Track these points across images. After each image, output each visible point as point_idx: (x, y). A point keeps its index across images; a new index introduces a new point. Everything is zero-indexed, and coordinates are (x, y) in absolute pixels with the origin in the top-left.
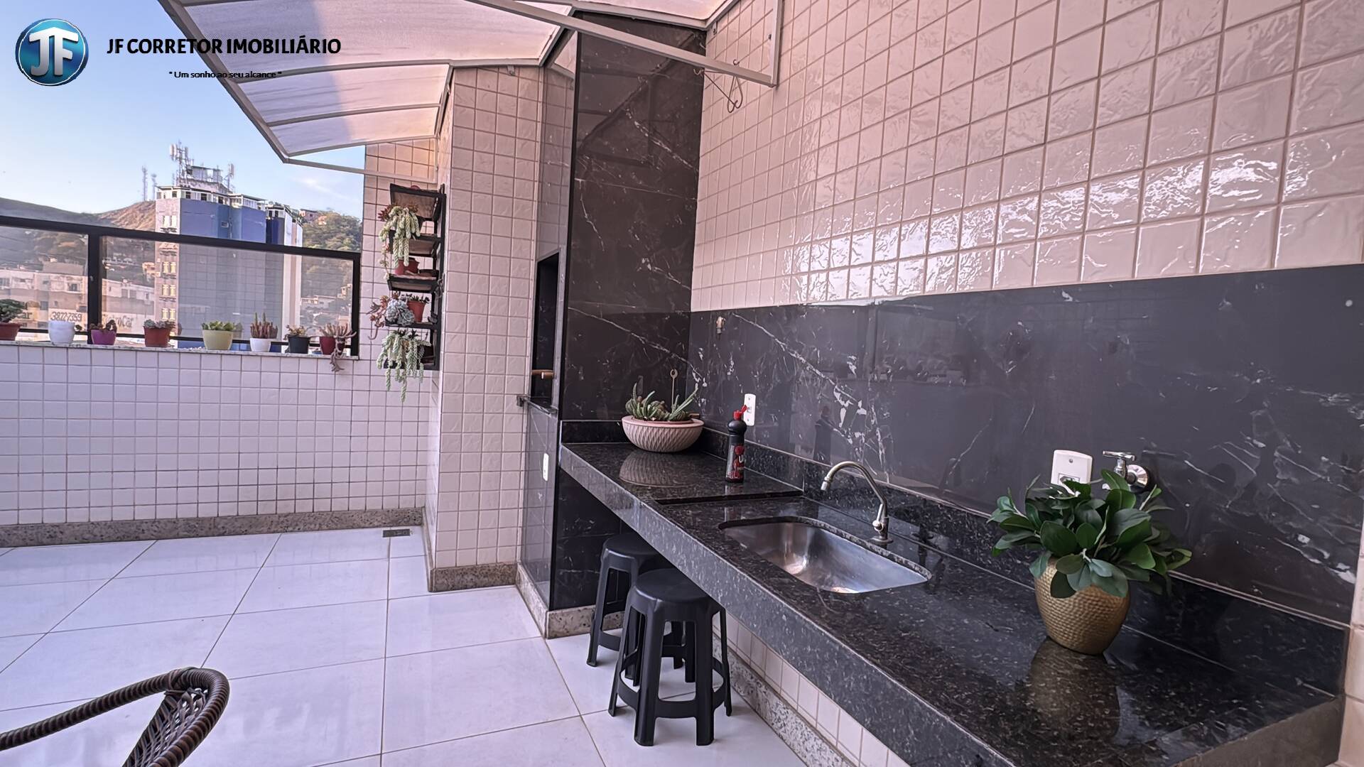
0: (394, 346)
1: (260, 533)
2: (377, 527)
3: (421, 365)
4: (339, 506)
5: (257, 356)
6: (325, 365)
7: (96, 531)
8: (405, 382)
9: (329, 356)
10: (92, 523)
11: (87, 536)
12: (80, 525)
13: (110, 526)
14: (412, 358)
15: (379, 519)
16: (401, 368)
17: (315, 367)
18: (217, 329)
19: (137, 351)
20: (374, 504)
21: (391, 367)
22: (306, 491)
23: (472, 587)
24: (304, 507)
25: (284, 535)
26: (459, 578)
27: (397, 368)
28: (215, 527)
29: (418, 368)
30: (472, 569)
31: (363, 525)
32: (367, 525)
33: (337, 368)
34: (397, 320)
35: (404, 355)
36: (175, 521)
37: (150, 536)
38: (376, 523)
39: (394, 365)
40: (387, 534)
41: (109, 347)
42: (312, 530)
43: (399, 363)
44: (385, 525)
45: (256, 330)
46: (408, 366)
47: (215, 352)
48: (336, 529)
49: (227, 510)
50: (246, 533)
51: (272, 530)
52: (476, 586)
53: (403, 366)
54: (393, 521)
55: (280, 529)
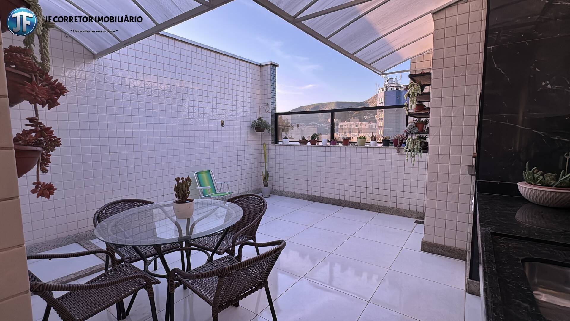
0: (410, 143)
1: (373, 211)
2: (414, 218)
3: (422, 151)
4: (400, 206)
5: (372, 148)
6: (395, 151)
7: (331, 201)
8: (414, 158)
9: (396, 147)
10: (330, 198)
11: (329, 202)
12: (328, 198)
13: (334, 200)
14: (417, 147)
15: (415, 215)
16: (413, 152)
17: (391, 151)
18: (361, 139)
19: (340, 147)
20: (413, 208)
21: (408, 152)
22: (387, 199)
23: (441, 255)
24: (387, 205)
25: (379, 213)
26: (435, 248)
27: (411, 152)
28: (360, 206)
29: (420, 152)
30: (442, 246)
31: (408, 216)
32: (410, 217)
33: (399, 152)
34: (411, 132)
35: (414, 146)
36: (349, 202)
37: (343, 205)
38: (413, 216)
39: (410, 151)
40: (416, 222)
41: (334, 146)
42: (389, 214)
43: (412, 150)
44: (417, 218)
45: (372, 138)
46: (416, 151)
47: (360, 146)
48: (398, 215)
49: (363, 201)
50: (368, 210)
51: (377, 211)
52: (443, 255)
53: (413, 151)
54: (421, 217)
55: (379, 211)
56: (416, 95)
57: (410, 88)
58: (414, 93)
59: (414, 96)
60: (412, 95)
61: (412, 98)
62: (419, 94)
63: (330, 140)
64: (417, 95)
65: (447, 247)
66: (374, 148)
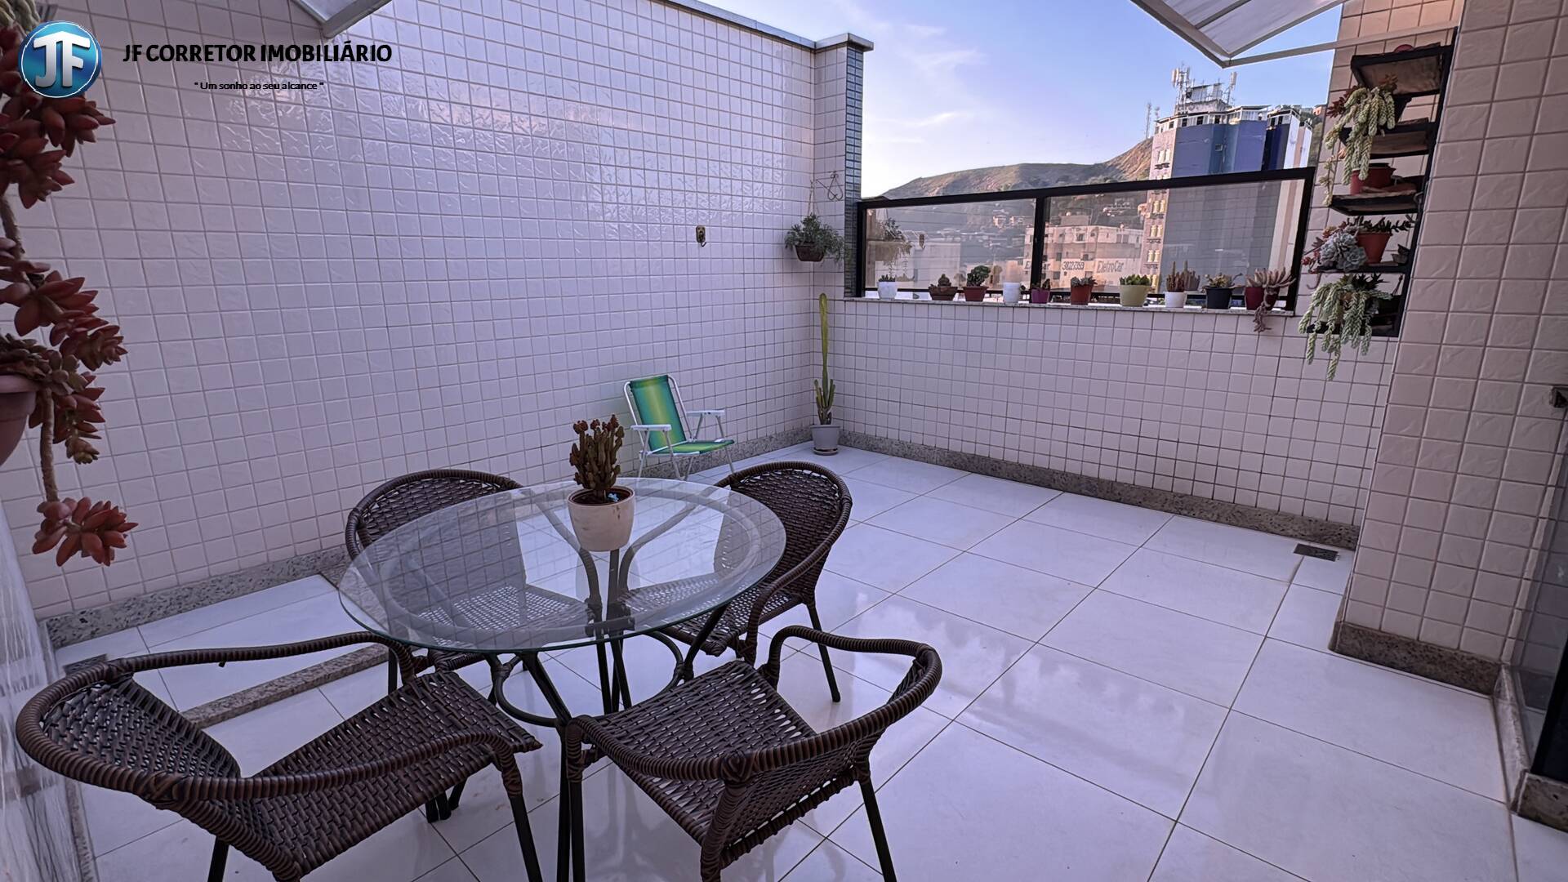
0: (1327, 301)
1: (1153, 508)
2: (1291, 536)
3: (1369, 329)
4: (1245, 499)
5: (1169, 312)
6: (1248, 325)
7: (1022, 472)
8: (1338, 352)
9: (1254, 312)
10: (1020, 465)
11: (1016, 475)
12: (1012, 464)
13: (1031, 470)
14: (1353, 318)
15: (1296, 527)
16: (1334, 333)
17: (1237, 322)
18: (1132, 284)
19: (1062, 309)
20: (1291, 506)
21: (1318, 332)
22: (1207, 474)
23: (1403, 669)
24: (1204, 491)
25: (1177, 517)
26: (1381, 647)
27: (1327, 332)
28: (1112, 492)
29: (1362, 333)
30: (1408, 644)
31: (1273, 530)
32: (1278, 531)
33: (1261, 327)
34: (1335, 263)
35: (1340, 314)
36: (1079, 477)
37: (1058, 487)
38: (1290, 532)
39: (1324, 328)
40: (1301, 550)
41: (1043, 305)
42: (1208, 519)
43: (1331, 325)
44: (1303, 537)
45: (1172, 282)
46: (1345, 330)
47: (1129, 308)
48: (1236, 525)
49: (1125, 477)
50: (1139, 505)
51: (1165, 508)
52: (1410, 669)
53: (1337, 330)
54: (1315, 536)
55: (1174, 510)
56: (1372, 130)
57: (1350, 106)
58: (1364, 126)
59: (1366, 134)
60: (1356, 134)
61: (1357, 144)
62: (1385, 127)
63: (1027, 287)
64: (1379, 133)
65: (1428, 647)
66: (1176, 315)
